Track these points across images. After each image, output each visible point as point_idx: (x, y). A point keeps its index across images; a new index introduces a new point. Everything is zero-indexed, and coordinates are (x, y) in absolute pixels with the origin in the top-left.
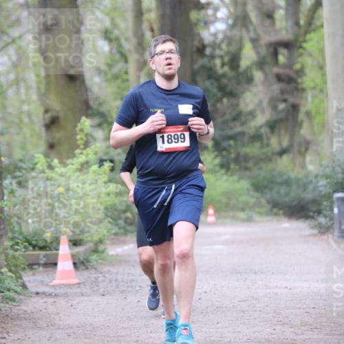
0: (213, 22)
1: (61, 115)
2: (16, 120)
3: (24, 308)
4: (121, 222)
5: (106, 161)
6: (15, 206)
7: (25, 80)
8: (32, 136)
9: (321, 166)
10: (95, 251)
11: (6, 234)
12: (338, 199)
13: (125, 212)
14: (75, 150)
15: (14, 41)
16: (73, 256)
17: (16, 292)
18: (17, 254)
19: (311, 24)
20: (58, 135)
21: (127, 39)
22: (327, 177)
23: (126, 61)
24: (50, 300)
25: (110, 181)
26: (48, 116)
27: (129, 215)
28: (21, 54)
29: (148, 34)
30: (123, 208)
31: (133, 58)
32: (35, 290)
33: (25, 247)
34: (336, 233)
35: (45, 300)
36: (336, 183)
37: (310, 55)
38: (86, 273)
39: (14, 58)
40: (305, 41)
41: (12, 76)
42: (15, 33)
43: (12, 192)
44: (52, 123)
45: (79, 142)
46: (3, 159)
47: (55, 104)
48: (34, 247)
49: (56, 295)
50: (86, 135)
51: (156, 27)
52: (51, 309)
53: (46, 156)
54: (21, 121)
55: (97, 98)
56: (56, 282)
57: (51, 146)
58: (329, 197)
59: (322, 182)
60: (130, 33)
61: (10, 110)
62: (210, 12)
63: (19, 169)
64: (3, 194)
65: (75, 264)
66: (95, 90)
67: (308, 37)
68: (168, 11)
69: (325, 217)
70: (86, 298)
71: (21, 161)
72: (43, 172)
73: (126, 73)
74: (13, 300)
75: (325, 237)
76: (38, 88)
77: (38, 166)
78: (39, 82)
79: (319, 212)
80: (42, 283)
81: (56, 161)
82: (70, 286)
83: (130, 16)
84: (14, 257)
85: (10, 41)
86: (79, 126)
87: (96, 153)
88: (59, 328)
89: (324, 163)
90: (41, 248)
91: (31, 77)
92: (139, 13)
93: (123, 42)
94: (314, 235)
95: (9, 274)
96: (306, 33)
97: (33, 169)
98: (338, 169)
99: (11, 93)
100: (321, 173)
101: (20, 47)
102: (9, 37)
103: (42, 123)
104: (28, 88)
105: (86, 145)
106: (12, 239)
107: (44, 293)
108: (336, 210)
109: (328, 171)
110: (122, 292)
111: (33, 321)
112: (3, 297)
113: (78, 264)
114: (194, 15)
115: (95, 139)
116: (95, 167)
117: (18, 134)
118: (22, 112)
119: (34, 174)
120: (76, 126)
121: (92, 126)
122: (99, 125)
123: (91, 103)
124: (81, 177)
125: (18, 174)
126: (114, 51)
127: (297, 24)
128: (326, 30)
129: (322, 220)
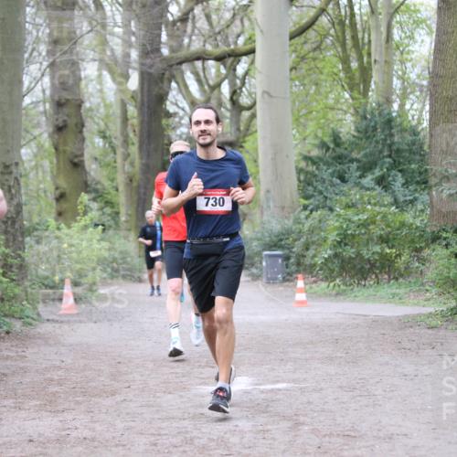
0: (179, 127)
1: (68, 191)
2: (36, 195)
3: (39, 330)
4: (109, 270)
5: (98, 225)
6: (33, 256)
7: (42, 166)
8: (46, 206)
9: (254, 232)
10: (91, 290)
11: (27, 276)
12: (266, 255)
13: (112, 263)
14: (76, 216)
15: (35, 138)
16: (74, 294)
17: (32, 318)
18: (34, 291)
19: (249, 130)
20: (65, 205)
21: (115, 138)
22: (258, 239)
23: (115, 153)
24: (57, 325)
25: (102, 239)
26: (58, 192)
27: (115, 265)
28: (40, 147)
29: (131, 135)
30: (111, 260)
31: (120, 151)
32: (46, 318)
33: (40, 287)
34: (264, 280)
35: (54, 324)
36: (265, 244)
37: (247, 152)
38: (83, 306)
39: (35, 150)
40: (244, 142)
41: (33, 163)
42: (36, 132)
43: (31, 246)
44: (61, 197)
45: (80, 211)
46: (25, 223)
47: (63, 183)
48: (47, 286)
49: (62, 322)
50: (85, 206)
51: (137, 130)
52: (58, 331)
53: (56, 220)
54: (38, 195)
55: (94, 180)
56: (61, 312)
57: (60, 214)
58: (259, 254)
59: (255, 243)
60: (118, 134)
61: (31, 187)
62: (177, 119)
63: (37, 230)
64: (24, 248)
65: (75, 300)
66: (92, 173)
67: (247, 139)
68: (146, 118)
69: (257, 268)
70: (83, 324)
71: (38, 224)
72: (53, 232)
73: (115, 162)
74: (31, 324)
75: (256, 283)
76: (52, 172)
77: (50, 227)
78: (52, 168)
79: (253, 265)
80: (52, 313)
81: (63, 225)
82: (72, 315)
83: (119, 121)
84: (31, 294)
85: (32, 137)
86: (80, 199)
87: (92, 220)
88: (63, 346)
89: (256, 229)
90: (51, 288)
91: (46, 163)
92: (125, 119)
93: (113, 140)
94: (248, 281)
95: (28, 306)
96: (245, 136)
97: (46, 230)
98: (266, 234)
99: (32, 175)
100: (254, 237)
101: (40, 142)
102: (32, 135)
103: (53, 197)
104: (44, 172)
105: (85, 213)
106: (31, 281)
107: (53, 320)
108: (264, 264)
109: (259, 235)
110: (109, 320)
111: (45, 340)
112: (24, 322)
113: (77, 300)
114: (164, 122)
115: (91, 209)
116: (91, 229)
117: (36, 205)
118: (39, 189)
119: (47, 234)
120: (77, 199)
121: (89, 200)
122: (94, 200)
123: (89, 183)
124: (81, 237)
125: (35, 233)
126: (107, 145)
127: (238, 129)
128: (259, 135)
129: (254, 270)
